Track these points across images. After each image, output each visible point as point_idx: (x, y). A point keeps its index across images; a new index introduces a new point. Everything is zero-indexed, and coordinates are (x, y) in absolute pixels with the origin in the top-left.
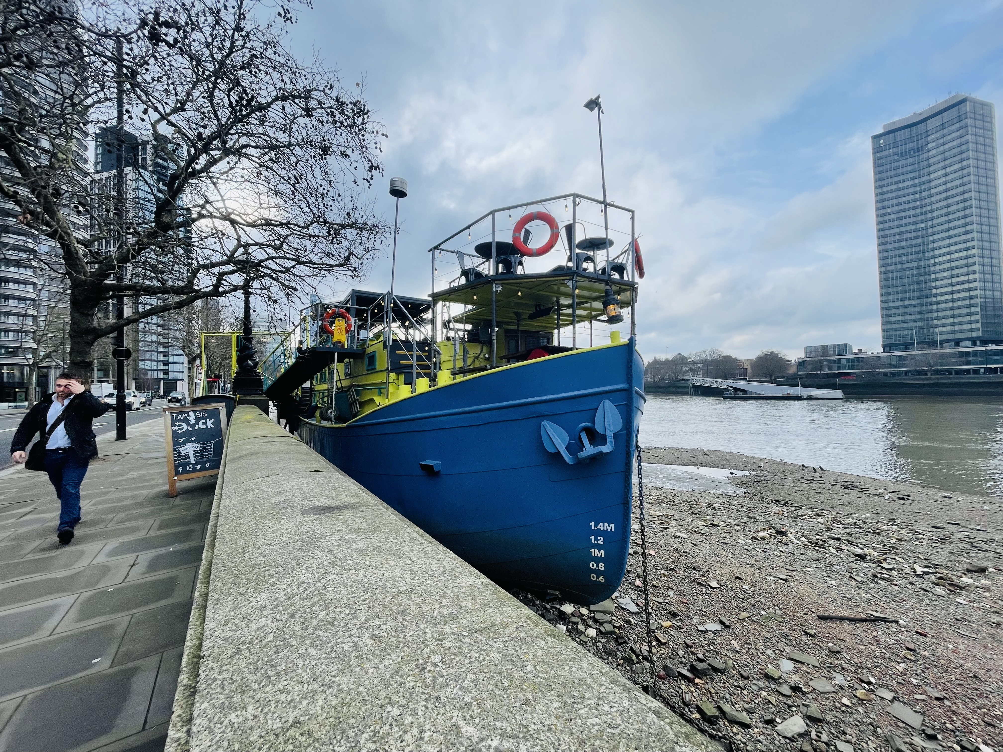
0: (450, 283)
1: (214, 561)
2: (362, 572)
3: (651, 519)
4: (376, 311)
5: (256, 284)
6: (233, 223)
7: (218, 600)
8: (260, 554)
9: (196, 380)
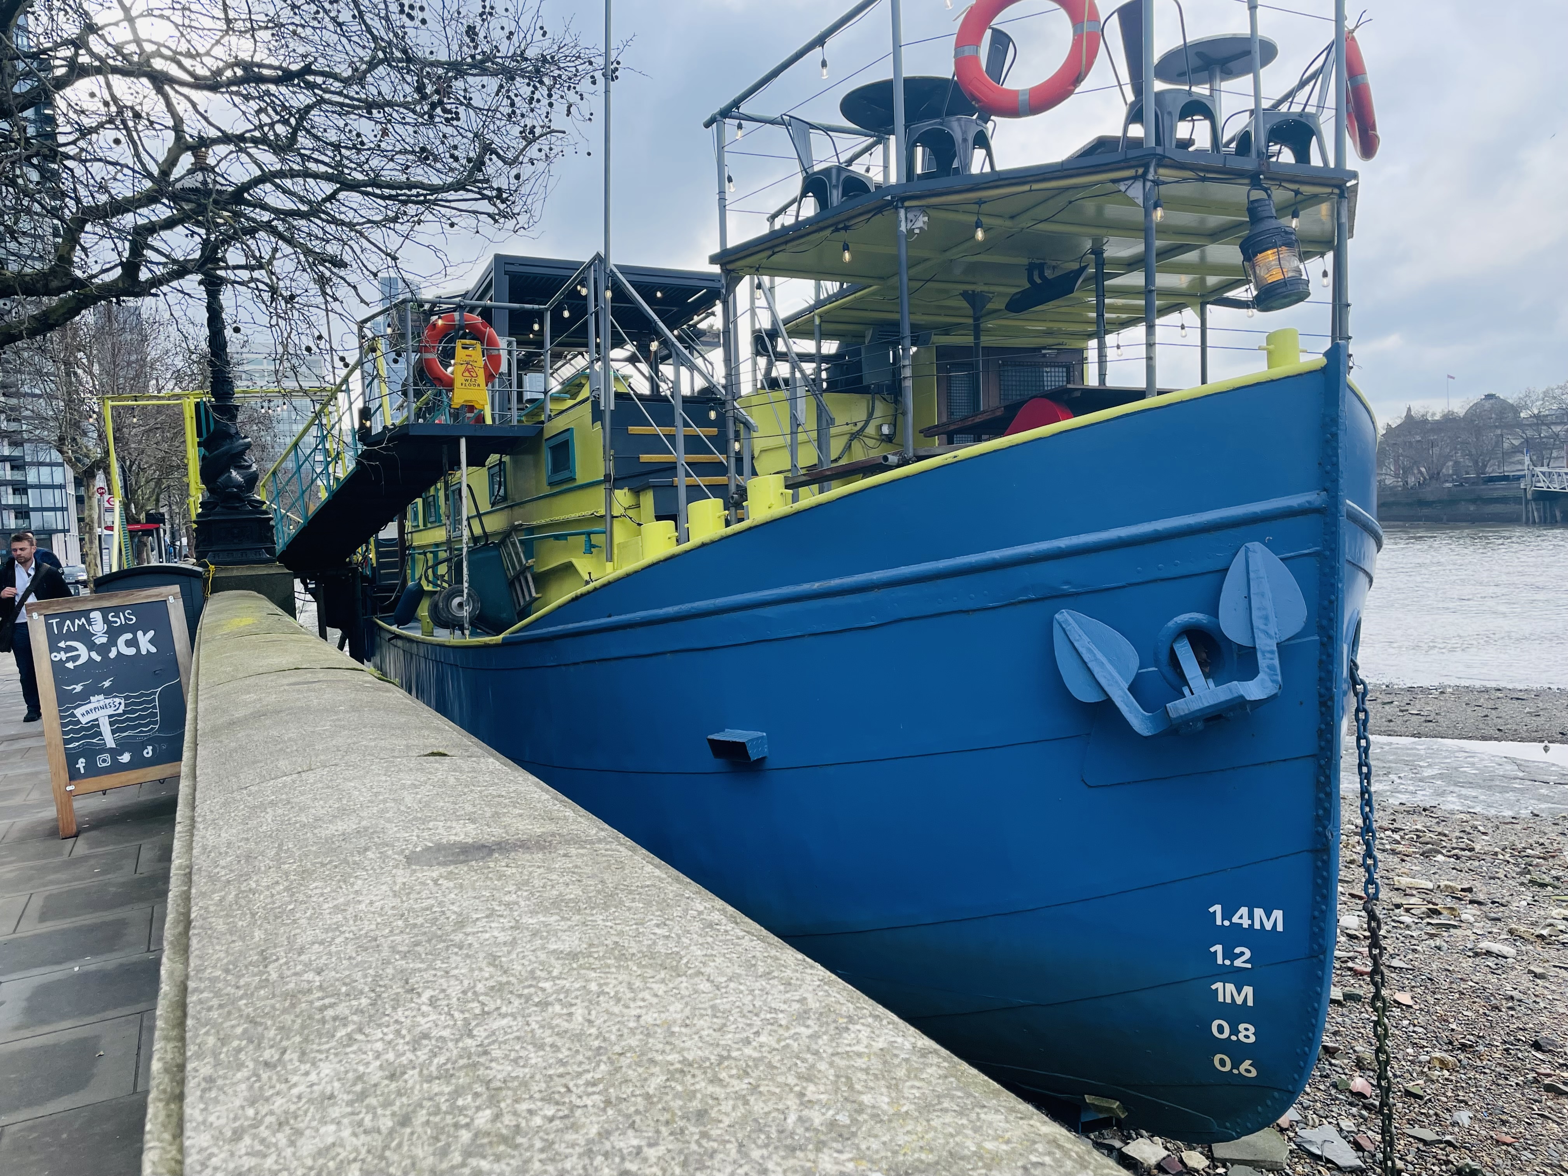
0: (773, 217)
1: (191, 985)
2: (579, 1012)
3: (1398, 901)
4: (566, 314)
5: (234, 255)
6: (160, 81)
7: (210, 1080)
8: (308, 965)
9: (98, 531)
